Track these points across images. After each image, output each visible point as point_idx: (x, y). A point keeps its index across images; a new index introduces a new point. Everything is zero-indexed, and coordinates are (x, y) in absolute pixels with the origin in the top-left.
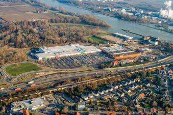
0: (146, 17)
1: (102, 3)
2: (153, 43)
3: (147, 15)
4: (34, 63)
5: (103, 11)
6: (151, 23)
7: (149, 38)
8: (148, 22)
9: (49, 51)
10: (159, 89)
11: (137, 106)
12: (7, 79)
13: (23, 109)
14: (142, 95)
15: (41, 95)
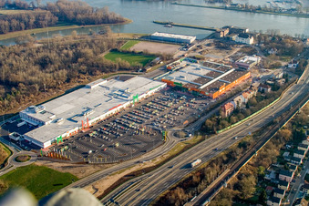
2: (245, 41)
4: (39, 163)
7: (227, 31)
9: (53, 117)
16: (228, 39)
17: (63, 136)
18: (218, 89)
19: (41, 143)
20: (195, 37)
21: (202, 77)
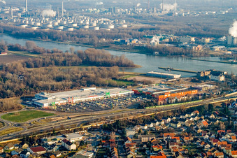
0: (200, 46)
1: (107, 32)
2: (216, 78)
3: (203, 44)
6: (212, 56)
7: (208, 73)
8: (206, 55)
10: (228, 118)
11: (200, 131)
12: (15, 125)
13: (59, 142)
14: (204, 123)
15: (75, 131)
16: (206, 78)
17: (56, 103)
18: (163, 94)
19: (43, 104)
20: (180, 76)
21: (160, 90)
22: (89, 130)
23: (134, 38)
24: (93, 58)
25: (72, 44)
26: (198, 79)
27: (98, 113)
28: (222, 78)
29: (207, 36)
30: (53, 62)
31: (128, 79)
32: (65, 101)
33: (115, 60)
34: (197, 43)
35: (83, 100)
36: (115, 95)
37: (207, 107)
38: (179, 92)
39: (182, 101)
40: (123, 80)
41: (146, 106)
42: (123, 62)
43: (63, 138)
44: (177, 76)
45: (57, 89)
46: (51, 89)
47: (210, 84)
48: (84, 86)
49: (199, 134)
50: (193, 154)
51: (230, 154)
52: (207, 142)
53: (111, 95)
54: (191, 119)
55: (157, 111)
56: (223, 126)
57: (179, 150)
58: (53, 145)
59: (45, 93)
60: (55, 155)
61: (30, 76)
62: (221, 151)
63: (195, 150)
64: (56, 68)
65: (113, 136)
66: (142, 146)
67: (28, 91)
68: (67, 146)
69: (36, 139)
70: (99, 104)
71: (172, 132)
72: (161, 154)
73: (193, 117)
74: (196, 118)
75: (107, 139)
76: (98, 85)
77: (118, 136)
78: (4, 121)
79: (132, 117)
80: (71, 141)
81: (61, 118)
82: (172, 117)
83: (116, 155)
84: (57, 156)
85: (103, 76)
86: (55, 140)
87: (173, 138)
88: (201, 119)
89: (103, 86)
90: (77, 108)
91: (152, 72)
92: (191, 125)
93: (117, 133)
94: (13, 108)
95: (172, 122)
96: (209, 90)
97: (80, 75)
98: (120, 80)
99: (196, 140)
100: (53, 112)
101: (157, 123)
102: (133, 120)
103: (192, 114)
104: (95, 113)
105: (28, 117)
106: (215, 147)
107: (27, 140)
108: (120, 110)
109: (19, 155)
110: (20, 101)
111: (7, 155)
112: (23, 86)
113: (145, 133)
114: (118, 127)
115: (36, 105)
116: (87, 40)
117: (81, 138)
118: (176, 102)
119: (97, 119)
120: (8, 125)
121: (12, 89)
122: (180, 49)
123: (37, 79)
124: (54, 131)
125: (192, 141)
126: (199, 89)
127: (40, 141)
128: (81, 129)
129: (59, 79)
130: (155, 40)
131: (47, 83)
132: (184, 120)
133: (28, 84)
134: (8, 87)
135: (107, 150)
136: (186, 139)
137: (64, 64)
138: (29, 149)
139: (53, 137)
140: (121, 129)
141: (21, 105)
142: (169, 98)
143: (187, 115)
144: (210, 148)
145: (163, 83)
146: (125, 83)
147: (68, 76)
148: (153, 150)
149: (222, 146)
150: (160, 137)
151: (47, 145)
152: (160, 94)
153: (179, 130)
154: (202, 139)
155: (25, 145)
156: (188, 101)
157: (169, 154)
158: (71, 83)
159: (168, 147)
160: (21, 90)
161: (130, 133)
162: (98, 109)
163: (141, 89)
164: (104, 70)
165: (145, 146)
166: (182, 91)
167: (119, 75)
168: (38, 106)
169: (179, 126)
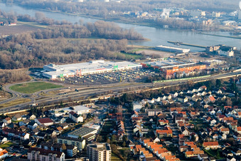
0: (210, 21)
1: (117, 4)
2: (225, 53)
3: (213, 18)
4: (47, 82)
5: (124, 18)
6: (222, 31)
8: (216, 29)
9: (62, 69)
10: (236, 94)
11: (206, 106)
12: (23, 96)
13: (66, 114)
14: (211, 98)
15: (82, 103)
16: (215, 53)
17: (64, 75)
18: (172, 68)
19: (51, 76)
20: (189, 50)
21: (169, 65)
22: (96, 103)
23: (144, 11)
24: (102, 31)
25: (82, 16)
26: (207, 54)
27: (106, 86)
28: (231, 54)
29: (218, 11)
30: (62, 33)
31: (137, 53)
32: (73, 74)
33: (124, 33)
34: (208, 17)
35: (91, 72)
36: (123, 68)
37: (215, 82)
38: (187, 66)
39: (190, 76)
40: (131, 54)
41: (154, 80)
42: (133, 35)
43: (70, 111)
44: (186, 51)
45: (66, 61)
46: (60, 61)
47: (218, 59)
48: (93, 58)
49: (206, 110)
50: (199, 129)
51: (236, 130)
52: (213, 117)
53: (120, 69)
54: (199, 94)
55: (165, 85)
56: (229, 102)
57: (185, 125)
58: (61, 117)
59: (54, 65)
60: (62, 127)
61: (38, 48)
62: (226, 126)
63: (201, 125)
64: (65, 40)
65: (120, 109)
66: (148, 120)
67: (37, 62)
68: (74, 118)
69: (44, 110)
70: (107, 77)
71: (179, 106)
72: (167, 129)
73: (201, 92)
74: (203, 93)
75: (114, 112)
76: (106, 58)
77: (124, 110)
78: (12, 91)
79: (139, 91)
80: (78, 114)
81: (69, 90)
82: (179, 92)
83: (122, 128)
84: (64, 128)
85: (112, 49)
86: (62, 111)
87: (180, 112)
88: (209, 95)
89: (112, 59)
90: (85, 80)
91: (161, 46)
92: (198, 100)
93: (124, 106)
94: (21, 79)
95: (179, 96)
96: (218, 65)
97: (88, 48)
98: (128, 53)
99: (202, 115)
100: (61, 84)
101: (165, 97)
102: (141, 94)
103: (199, 90)
104: (103, 86)
105: (36, 89)
106: (221, 122)
107: (35, 112)
108: (128, 83)
109: (27, 126)
110: (28, 72)
111: (15, 126)
112: (31, 57)
113: (152, 107)
114: (125, 100)
115: (44, 77)
116: (97, 12)
117: (88, 111)
118: (184, 77)
119: (105, 92)
120: (16, 96)
121: (21, 60)
122: (190, 23)
123: (46, 50)
124: (61, 103)
125: (198, 116)
126: (208, 64)
127: (47, 113)
128: (88, 102)
129: (68, 51)
130: (165, 14)
131: (56, 55)
132: (191, 95)
133: (36, 55)
134: (17, 58)
135: (114, 123)
136: (192, 114)
137: (73, 36)
138: (36, 120)
139: (61, 109)
140: (128, 102)
141: (30, 77)
142: (176, 73)
143: (194, 90)
144: (216, 123)
145: (171, 57)
146: (133, 57)
147: (76, 48)
148: (159, 124)
149: (228, 121)
150: (166, 111)
151: (54, 117)
152: (168, 69)
153: (186, 105)
154: (209, 114)
155: (33, 117)
156: (196, 76)
157: (175, 128)
158: (79, 55)
159: (174, 122)
160: (29, 61)
161: (137, 107)
162: (106, 82)
163: (149, 63)
164: (113, 42)
165: (151, 120)
166: (191, 66)
167: (128, 49)
168: (46, 78)
169: (186, 100)
